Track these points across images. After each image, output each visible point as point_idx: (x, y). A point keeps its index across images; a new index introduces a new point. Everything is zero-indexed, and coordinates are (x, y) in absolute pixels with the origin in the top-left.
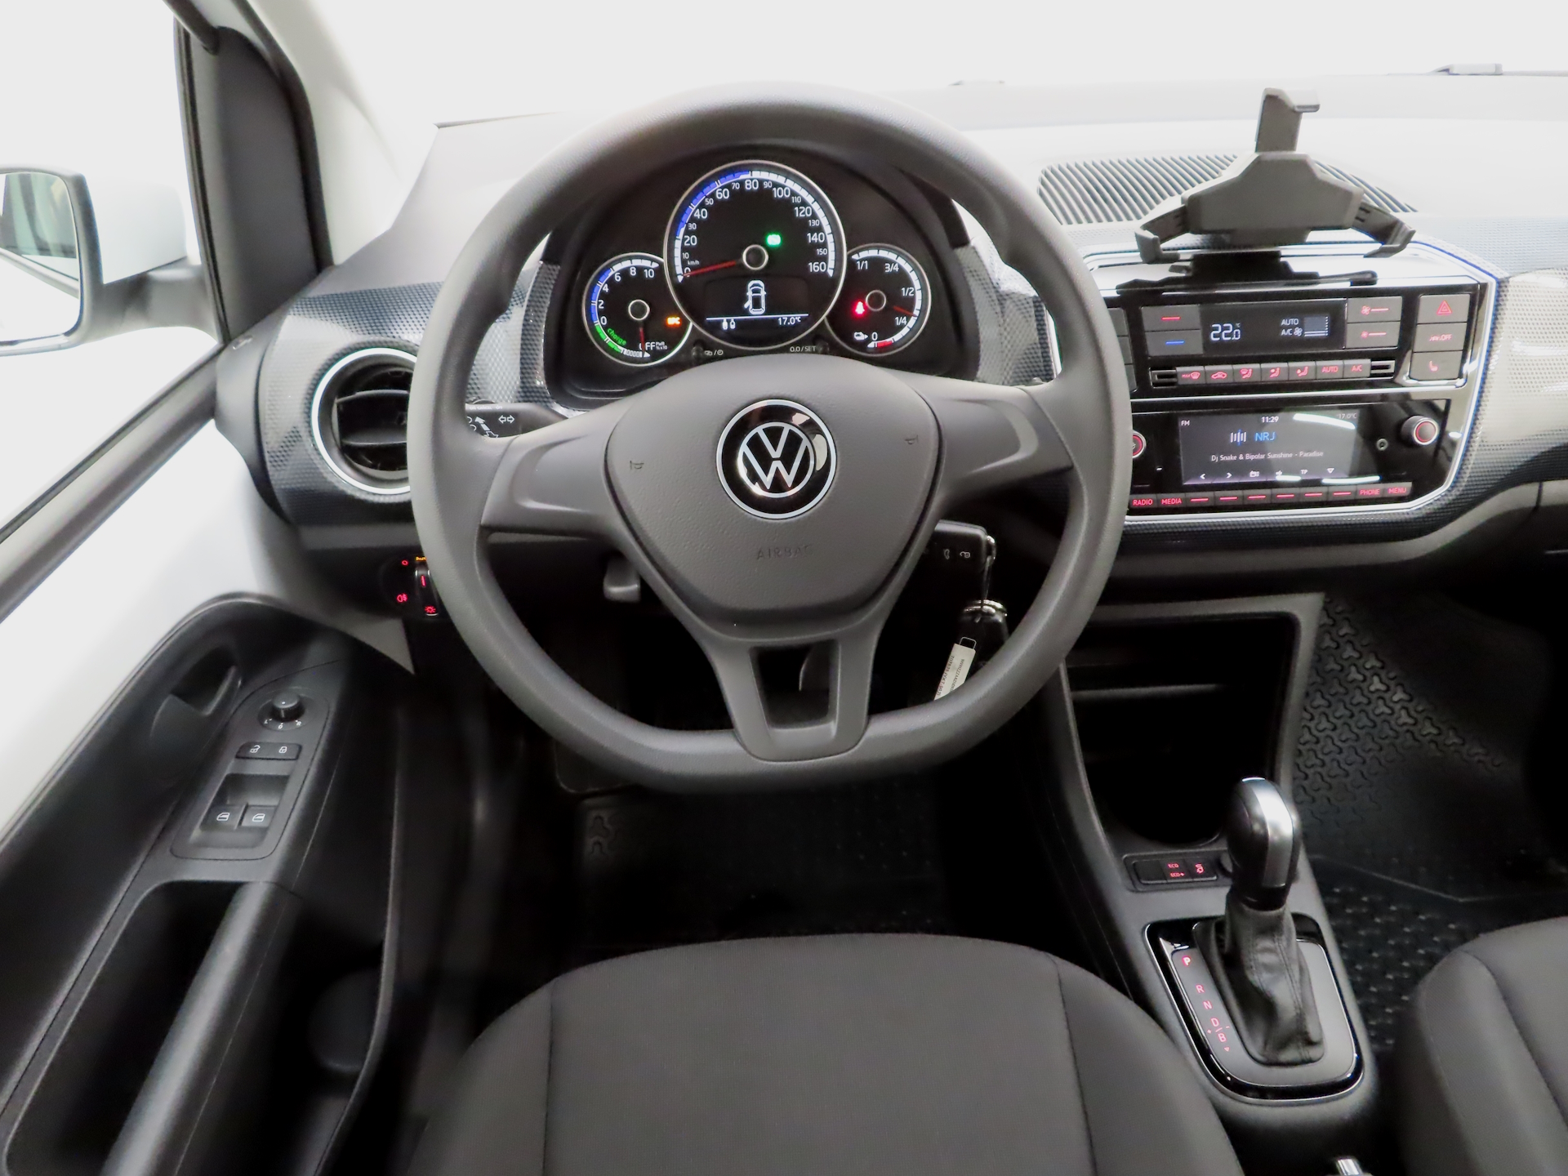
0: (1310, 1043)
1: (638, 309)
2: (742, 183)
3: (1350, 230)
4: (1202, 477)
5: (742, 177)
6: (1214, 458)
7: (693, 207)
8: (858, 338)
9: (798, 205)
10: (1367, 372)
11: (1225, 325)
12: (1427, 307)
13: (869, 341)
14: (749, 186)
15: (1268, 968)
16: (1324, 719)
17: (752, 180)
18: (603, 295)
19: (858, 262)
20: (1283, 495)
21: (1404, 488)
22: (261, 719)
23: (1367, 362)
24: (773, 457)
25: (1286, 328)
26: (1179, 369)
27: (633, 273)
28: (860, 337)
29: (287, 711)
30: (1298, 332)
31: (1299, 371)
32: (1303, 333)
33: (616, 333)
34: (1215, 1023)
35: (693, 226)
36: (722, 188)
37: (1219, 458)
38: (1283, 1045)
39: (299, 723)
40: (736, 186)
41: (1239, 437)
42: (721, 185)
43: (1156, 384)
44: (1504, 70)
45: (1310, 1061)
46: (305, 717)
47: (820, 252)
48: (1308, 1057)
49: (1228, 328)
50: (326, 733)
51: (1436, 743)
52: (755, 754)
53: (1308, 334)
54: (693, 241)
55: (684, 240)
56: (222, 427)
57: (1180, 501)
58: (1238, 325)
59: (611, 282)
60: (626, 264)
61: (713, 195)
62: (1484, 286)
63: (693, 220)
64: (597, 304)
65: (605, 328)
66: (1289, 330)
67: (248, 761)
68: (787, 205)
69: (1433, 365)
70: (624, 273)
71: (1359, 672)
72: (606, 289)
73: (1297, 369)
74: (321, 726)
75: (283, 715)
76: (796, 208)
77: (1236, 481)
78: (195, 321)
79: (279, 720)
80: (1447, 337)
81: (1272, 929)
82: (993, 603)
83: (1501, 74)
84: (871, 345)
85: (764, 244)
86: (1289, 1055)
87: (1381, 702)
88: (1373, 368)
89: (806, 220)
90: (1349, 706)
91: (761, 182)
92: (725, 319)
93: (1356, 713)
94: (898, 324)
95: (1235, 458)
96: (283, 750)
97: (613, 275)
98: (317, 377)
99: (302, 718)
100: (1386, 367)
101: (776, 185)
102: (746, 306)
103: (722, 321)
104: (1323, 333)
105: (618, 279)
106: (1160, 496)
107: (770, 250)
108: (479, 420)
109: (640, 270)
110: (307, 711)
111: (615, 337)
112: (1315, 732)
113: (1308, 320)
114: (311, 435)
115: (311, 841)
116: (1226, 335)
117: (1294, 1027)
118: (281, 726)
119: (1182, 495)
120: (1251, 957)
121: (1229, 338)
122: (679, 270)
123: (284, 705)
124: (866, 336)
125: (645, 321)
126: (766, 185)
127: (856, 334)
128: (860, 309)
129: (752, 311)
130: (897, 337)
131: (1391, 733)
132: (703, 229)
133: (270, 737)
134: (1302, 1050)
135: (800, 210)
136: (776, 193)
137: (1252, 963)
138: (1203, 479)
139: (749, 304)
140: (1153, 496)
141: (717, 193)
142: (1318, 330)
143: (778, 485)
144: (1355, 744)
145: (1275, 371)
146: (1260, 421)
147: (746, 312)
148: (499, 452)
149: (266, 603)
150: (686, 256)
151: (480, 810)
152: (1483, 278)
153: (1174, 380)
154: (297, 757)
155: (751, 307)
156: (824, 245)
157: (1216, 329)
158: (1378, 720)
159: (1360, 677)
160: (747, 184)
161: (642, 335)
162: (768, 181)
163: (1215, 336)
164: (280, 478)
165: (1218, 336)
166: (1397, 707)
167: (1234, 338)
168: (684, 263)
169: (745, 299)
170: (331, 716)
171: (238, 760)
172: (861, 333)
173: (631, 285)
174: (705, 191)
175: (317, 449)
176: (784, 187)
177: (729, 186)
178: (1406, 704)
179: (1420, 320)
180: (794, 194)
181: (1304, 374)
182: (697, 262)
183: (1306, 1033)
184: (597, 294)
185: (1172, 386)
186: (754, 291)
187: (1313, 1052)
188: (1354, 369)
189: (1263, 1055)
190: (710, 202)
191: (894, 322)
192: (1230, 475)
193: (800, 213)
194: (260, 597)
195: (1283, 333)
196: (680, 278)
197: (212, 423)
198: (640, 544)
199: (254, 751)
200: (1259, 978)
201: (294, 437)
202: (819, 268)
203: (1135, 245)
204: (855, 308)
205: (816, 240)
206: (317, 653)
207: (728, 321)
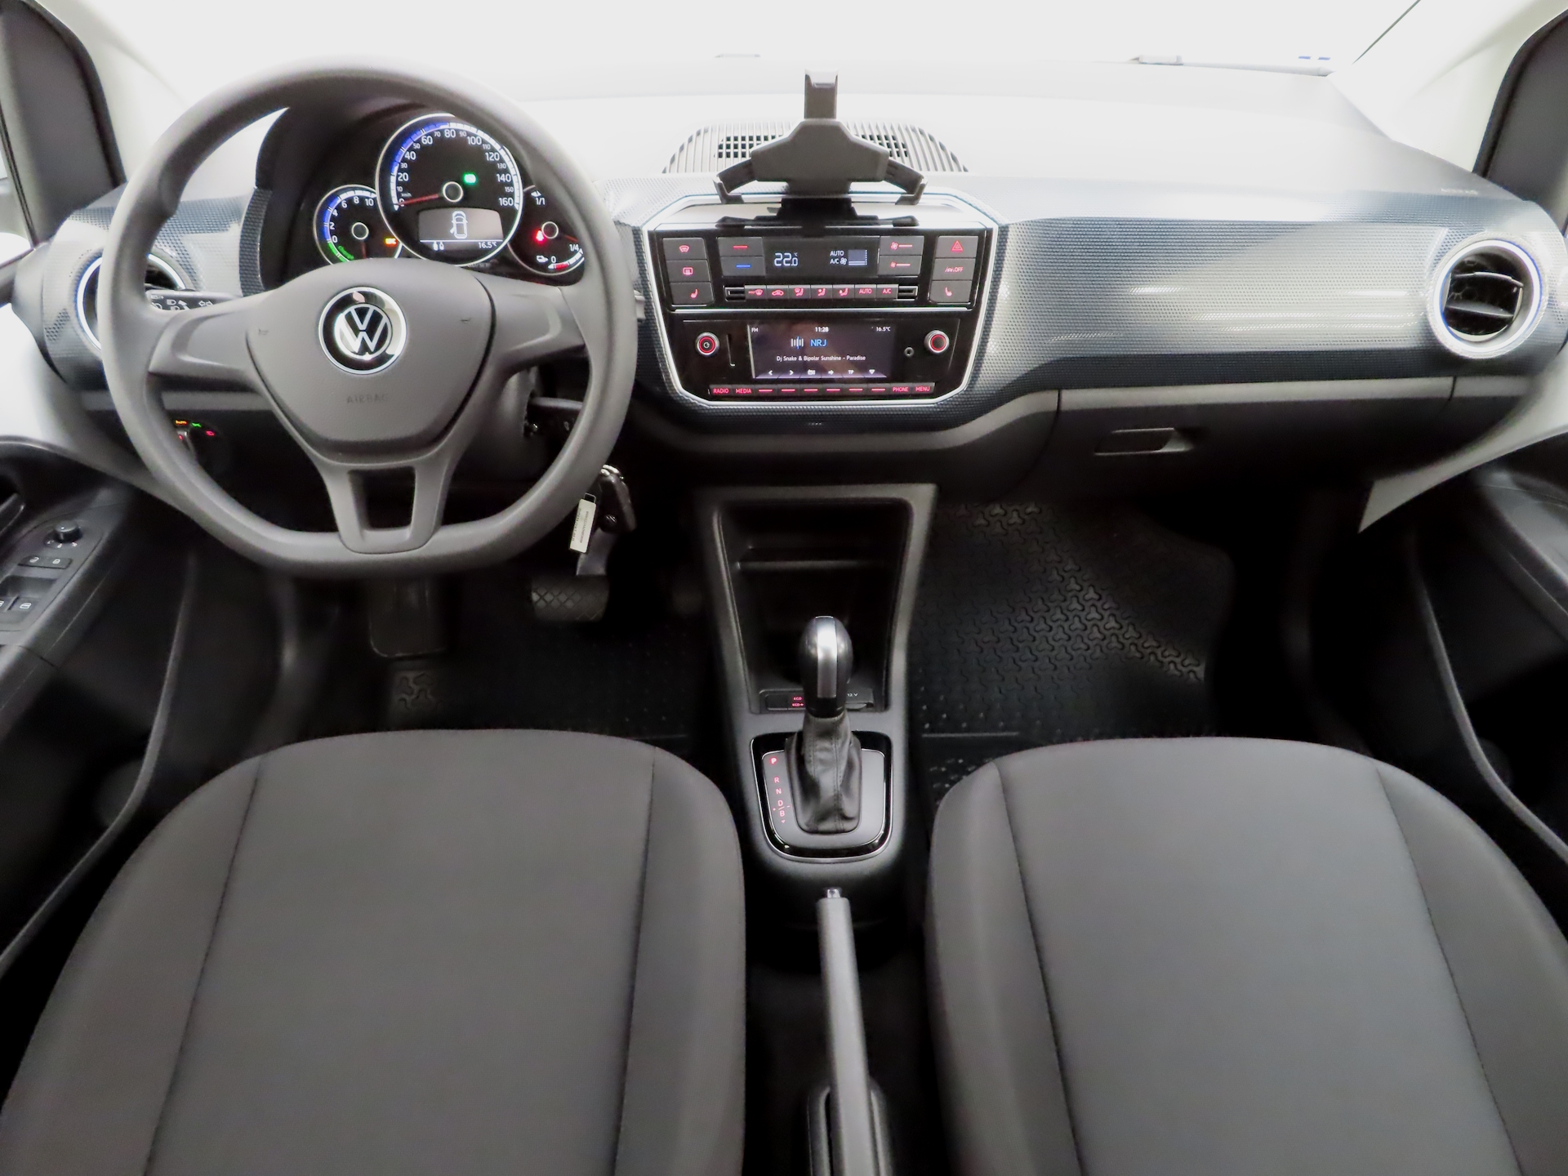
0: (845, 818)
1: (360, 231)
2: (442, 131)
3: (883, 182)
4: (770, 373)
5: (442, 127)
6: (779, 359)
7: (404, 150)
8: (540, 261)
9: (488, 151)
10: (896, 294)
11: (786, 254)
12: (943, 245)
13: (549, 263)
14: (448, 135)
15: (822, 762)
16: (1042, 621)
17: (450, 129)
18: (333, 219)
19: (537, 199)
20: (833, 389)
21: (928, 387)
22: (47, 539)
23: (896, 286)
24: (361, 329)
25: (834, 258)
26: (746, 287)
27: (356, 201)
28: (541, 259)
29: (66, 535)
30: (843, 261)
31: (841, 292)
32: (847, 262)
33: (346, 249)
34: (780, 803)
35: (404, 166)
36: (427, 135)
37: (783, 359)
38: (823, 817)
39: (74, 544)
40: (438, 134)
41: (797, 343)
42: (425, 133)
43: (729, 298)
44: (1183, 61)
45: (844, 831)
46: (81, 541)
47: (508, 189)
48: (842, 828)
49: (788, 257)
50: (95, 553)
51: (1136, 645)
52: (350, 547)
53: (851, 263)
54: (405, 177)
55: (398, 176)
56: (17, 309)
57: (750, 391)
58: (796, 254)
59: (339, 208)
60: (350, 194)
61: (419, 141)
62: (990, 232)
63: (404, 160)
64: (329, 225)
65: (336, 245)
66: (836, 260)
67: (27, 568)
68: (479, 151)
69: (948, 291)
70: (349, 201)
71: (1077, 583)
72: (336, 214)
73: (839, 290)
74: (93, 545)
75: (62, 537)
76: (487, 154)
77: (797, 377)
78: (13, 229)
79: (60, 541)
80: (959, 269)
81: (829, 733)
82: (611, 468)
83: (1181, 65)
84: (551, 267)
85: (461, 182)
86: (828, 825)
87: (1093, 609)
88: (900, 291)
89: (494, 164)
90: (1065, 612)
91: (457, 131)
92: (435, 242)
93: (1071, 618)
94: (572, 250)
95: (795, 359)
96: (56, 562)
97: (341, 203)
98: (81, 271)
99: (78, 541)
100: (910, 291)
101: (469, 134)
102: (452, 231)
103: (433, 243)
104: (863, 263)
105: (345, 206)
106: (734, 386)
107: (466, 187)
108: (181, 302)
109: (362, 199)
110: (85, 536)
111: (345, 252)
112: (1032, 632)
113: (851, 252)
114: (77, 316)
115: (69, 625)
116: (787, 262)
117: (832, 804)
118: (60, 546)
119: (753, 386)
120: (811, 753)
121: (789, 265)
122: (395, 200)
123: (64, 529)
124: (547, 259)
125: (366, 241)
126: (462, 134)
127: (538, 257)
128: (540, 236)
129: (457, 236)
130: (572, 261)
131: (1099, 635)
132: (412, 168)
133: (48, 553)
134: (837, 823)
135: (490, 155)
136: (470, 141)
137: (812, 758)
138: (770, 375)
139: (453, 230)
140: (730, 386)
141: (423, 140)
142: (859, 261)
143: (364, 348)
144: (1066, 643)
145: (822, 290)
146: (813, 331)
147: (452, 237)
148: (167, 320)
149: (51, 451)
150: (400, 189)
151: (289, 656)
152: (989, 224)
153: (742, 295)
154: (67, 567)
155: (456, 233)
156: (511, 184)
157: (779, 257)
158: (1089, 624)
159: (1078, 588)
160: (446, 133)
161: (364, 250)
162: (462, 131)
163: (778, 262)
164: (54, 350)
165: (781, 262)
166: (1106, 614)
167: (793, 264)
168: (399, 195)
169: (451, 226)
170: (103, 542)
171: (20, 567)
172: (542, 257)
173: (356, 211)
174: (412, 137)
175: (81, 327)
176: (476, 136)
177: (431, 134)
178: (1115, 612)
179: (938, 255)
180: (484, 142)
181: (845, 293)
182: (409, 195)
183: (841, 809)
184: (328, 217)
185: (739, 300)
186: (457, 220)
187: (847, 825)
188: (885, 291)
189: (807, 825)
190: (417, 146)
191: (569, 248)
192: (792, 372)
193: (490, 158)
194: (44, 444)
195: (832, 261)
196: (396, 208)
197: (9, 306)
198: (269, 390)
199: (33, 561)
200: (814, 769)
201: (64, 317)
202: (508, 203)
203: (715, 191)
204: (536, 235)
205: (504, 180)
206: (104, 497)
207: (438, 243)
